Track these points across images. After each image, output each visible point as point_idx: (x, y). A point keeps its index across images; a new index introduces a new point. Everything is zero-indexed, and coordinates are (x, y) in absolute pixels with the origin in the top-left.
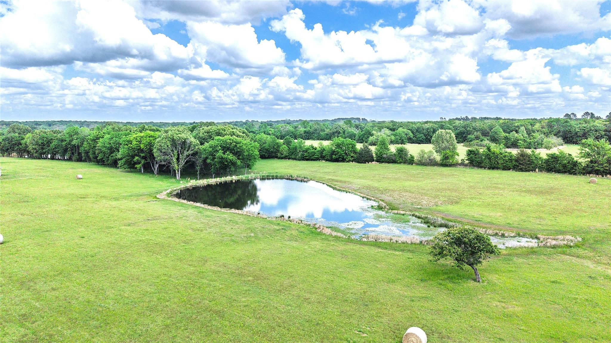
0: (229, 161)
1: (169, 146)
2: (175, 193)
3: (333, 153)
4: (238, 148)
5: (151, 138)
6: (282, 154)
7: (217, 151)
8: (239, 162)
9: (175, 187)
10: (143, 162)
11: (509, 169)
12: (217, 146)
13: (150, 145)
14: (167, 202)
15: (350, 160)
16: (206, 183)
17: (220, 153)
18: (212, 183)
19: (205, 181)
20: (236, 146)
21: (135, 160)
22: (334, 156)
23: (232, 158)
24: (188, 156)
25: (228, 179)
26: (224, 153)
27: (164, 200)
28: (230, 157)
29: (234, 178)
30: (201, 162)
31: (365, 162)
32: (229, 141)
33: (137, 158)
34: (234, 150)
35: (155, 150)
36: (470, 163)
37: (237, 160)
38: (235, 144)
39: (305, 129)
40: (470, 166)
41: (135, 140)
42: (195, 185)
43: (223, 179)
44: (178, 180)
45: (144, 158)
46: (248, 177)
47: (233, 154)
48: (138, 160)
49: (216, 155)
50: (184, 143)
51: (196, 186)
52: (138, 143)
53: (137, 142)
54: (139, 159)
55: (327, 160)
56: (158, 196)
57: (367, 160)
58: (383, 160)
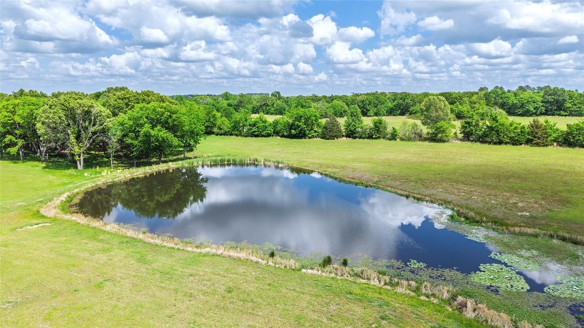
0: (160, 139)
1: (64, 118)
2: (76, 201)
3: (291, 126)
4: (174, 120)
5: (31, 106)
6: (221, 129)
7: (142, 125)
8: (175, 141)
9: (77, 187)
10: (21, 142)
11: (521, 144)
12: (141, 117)
13: (31, 118)
14: (64, 226)
15: (313, 136)
16: (129, 175)
17: (147, 127)
18: (139, 176)
19: (128, 173)
20: (170, 117)
21: (6, 140)
22: (293, 131)
23: (165, 135)
24: (94, 133)
25: (162, 167)
26: (153, 128)
27: (54, 220)
28: (162, 133)
29: (172, 166)
30: (116, 142)
31: (332, 137)
32: (159, 109)
33: (9, 137)
34: (167, 122)
35: (39, 125)
36: (464, 137)
37: (173, 138)
38: (169, 114)
39: (228, 102)
41: (4, 110)
42: (111, 180)
43: (154, 169)
44: (80, 170)
45: (23, 137)
46: (193, 163)
47: (166, 129)
48: (11, 140)
49: (140, 131)
50: (88, 113)
51: (113, 182)
52: (11, 115)
53: (8, 112)
54: (14, 139)
55: (283, 136)
56: (43, 211)
57: (336, 136)
58: (357, 135)
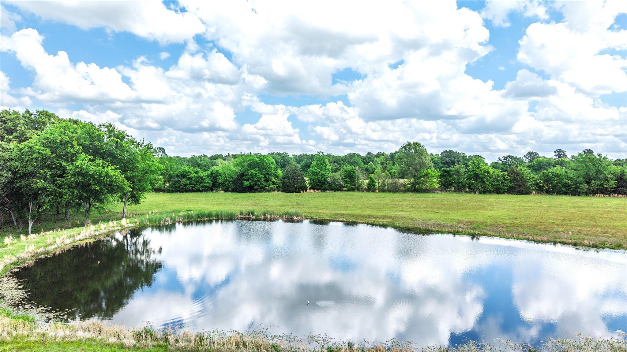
11: (504, 193)
15: (272, 189)
36: (441, 187)
40: (441, 191)
55: (226, 190)
57: (301, 188)
58: (326, 186)
